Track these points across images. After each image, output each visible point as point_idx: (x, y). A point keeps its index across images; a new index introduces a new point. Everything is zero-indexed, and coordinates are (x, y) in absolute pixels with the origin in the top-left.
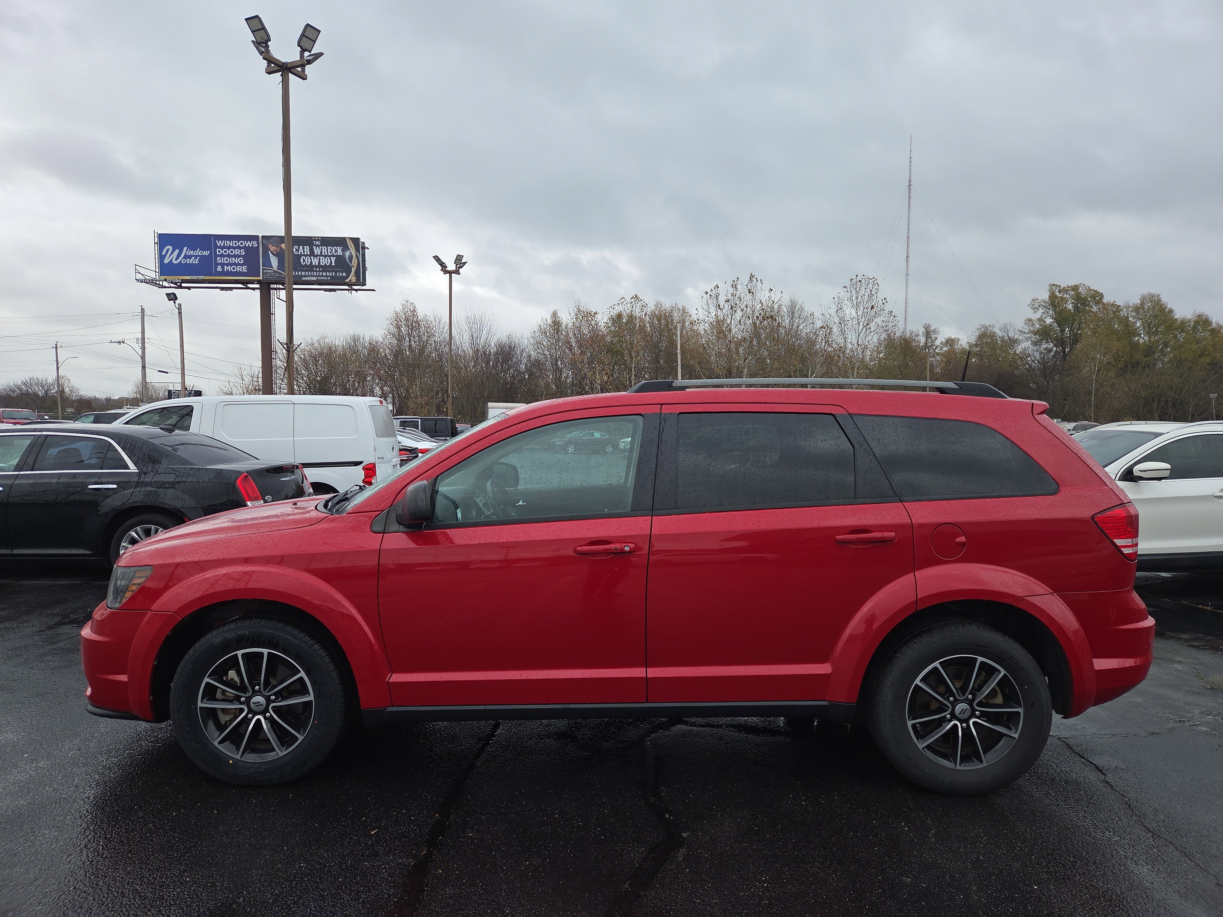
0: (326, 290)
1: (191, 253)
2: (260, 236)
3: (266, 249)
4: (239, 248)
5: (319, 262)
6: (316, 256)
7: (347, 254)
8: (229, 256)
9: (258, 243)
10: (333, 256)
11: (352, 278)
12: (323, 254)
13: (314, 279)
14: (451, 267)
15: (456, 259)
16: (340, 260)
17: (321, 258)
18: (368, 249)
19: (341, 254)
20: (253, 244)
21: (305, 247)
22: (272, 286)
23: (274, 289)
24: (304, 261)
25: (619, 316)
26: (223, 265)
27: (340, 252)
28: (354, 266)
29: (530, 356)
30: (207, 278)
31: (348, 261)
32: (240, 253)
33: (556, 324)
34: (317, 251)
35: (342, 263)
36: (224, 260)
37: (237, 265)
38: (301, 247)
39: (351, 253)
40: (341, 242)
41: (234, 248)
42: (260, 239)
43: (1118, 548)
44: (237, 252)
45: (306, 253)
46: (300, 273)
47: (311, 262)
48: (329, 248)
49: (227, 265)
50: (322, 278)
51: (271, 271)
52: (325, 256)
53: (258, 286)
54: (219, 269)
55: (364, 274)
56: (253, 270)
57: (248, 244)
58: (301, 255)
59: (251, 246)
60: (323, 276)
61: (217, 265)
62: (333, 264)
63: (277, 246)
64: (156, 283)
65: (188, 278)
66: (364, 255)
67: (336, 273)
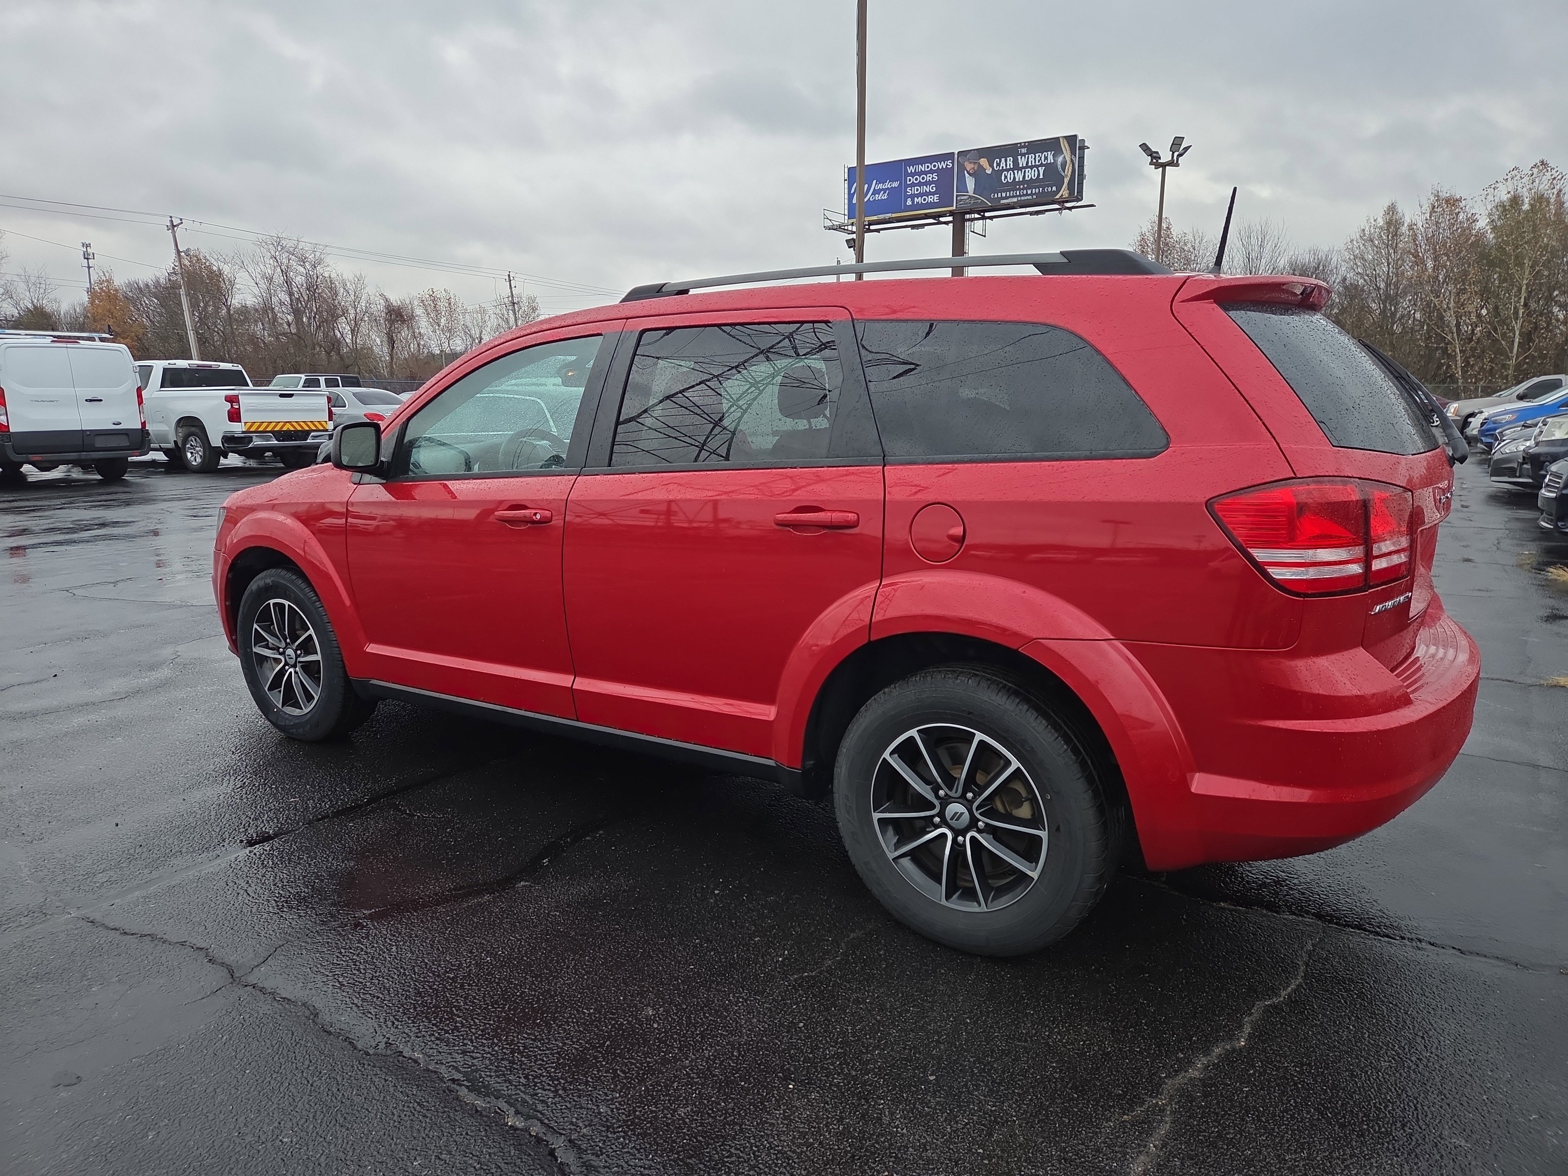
0: (1031, 213)
1: (880, 186)
2: (956, 152)
3: (961, 168)
4: (931, 172)
5: (1024, 177)
6: (1020, 169)
7: (1060, 159)
8: (920, 184)
9: (953, 163)
10: (1042, 165)
11: (1064, 192)
12: (1030, 164)
13: (1015, 200)
14: (1165, 157)
15: (1173, 144)
16: (1050, 169)
17: (1027, 170)
18: (1088, 148)
19: (1052, 161)
20: (947, 165)
21: (1008, 159)
22: (967, 216)
23: (969, 220)
24: (1006, 177)
25: (1515, 201)
26: (913, 197)
27: (1051, 159)
28: (1067, 176)
29: (1344, 279)
30: (894, 215)
31: (1060, 169)
32: (933, 178)
33: (1393, 224)
34: (1022, 162)
35: (1052, 174)
36: (915, 190)
37: (927, 194)
38: (1003, 160)
39: (1064, 157)
40: (1052, 144)
41: (926, 173)
42: (956, 156)
43: (1260, 567)
44: (929, 177)
45: (1008, 167)
46: (999, 195)
47: (1014, 178)
48: (1037, 155)
49: (918, 196)
50: (1026, 198)
51: (966, 197)
52: (1032, 167)
53: (950, 219)
54: (909, 202)
55: (1081, 184)
56: (946, 199)
57: (943, 165)
58: (1003, 170)
59: (944, 167)
60: (1027, 195)
61: (907, 197)
62: (1041, 177)
63: (975, 163)
64: (844, 229)
65: (875, 218)
66: (1082, 158)
67: (1043, 189)
